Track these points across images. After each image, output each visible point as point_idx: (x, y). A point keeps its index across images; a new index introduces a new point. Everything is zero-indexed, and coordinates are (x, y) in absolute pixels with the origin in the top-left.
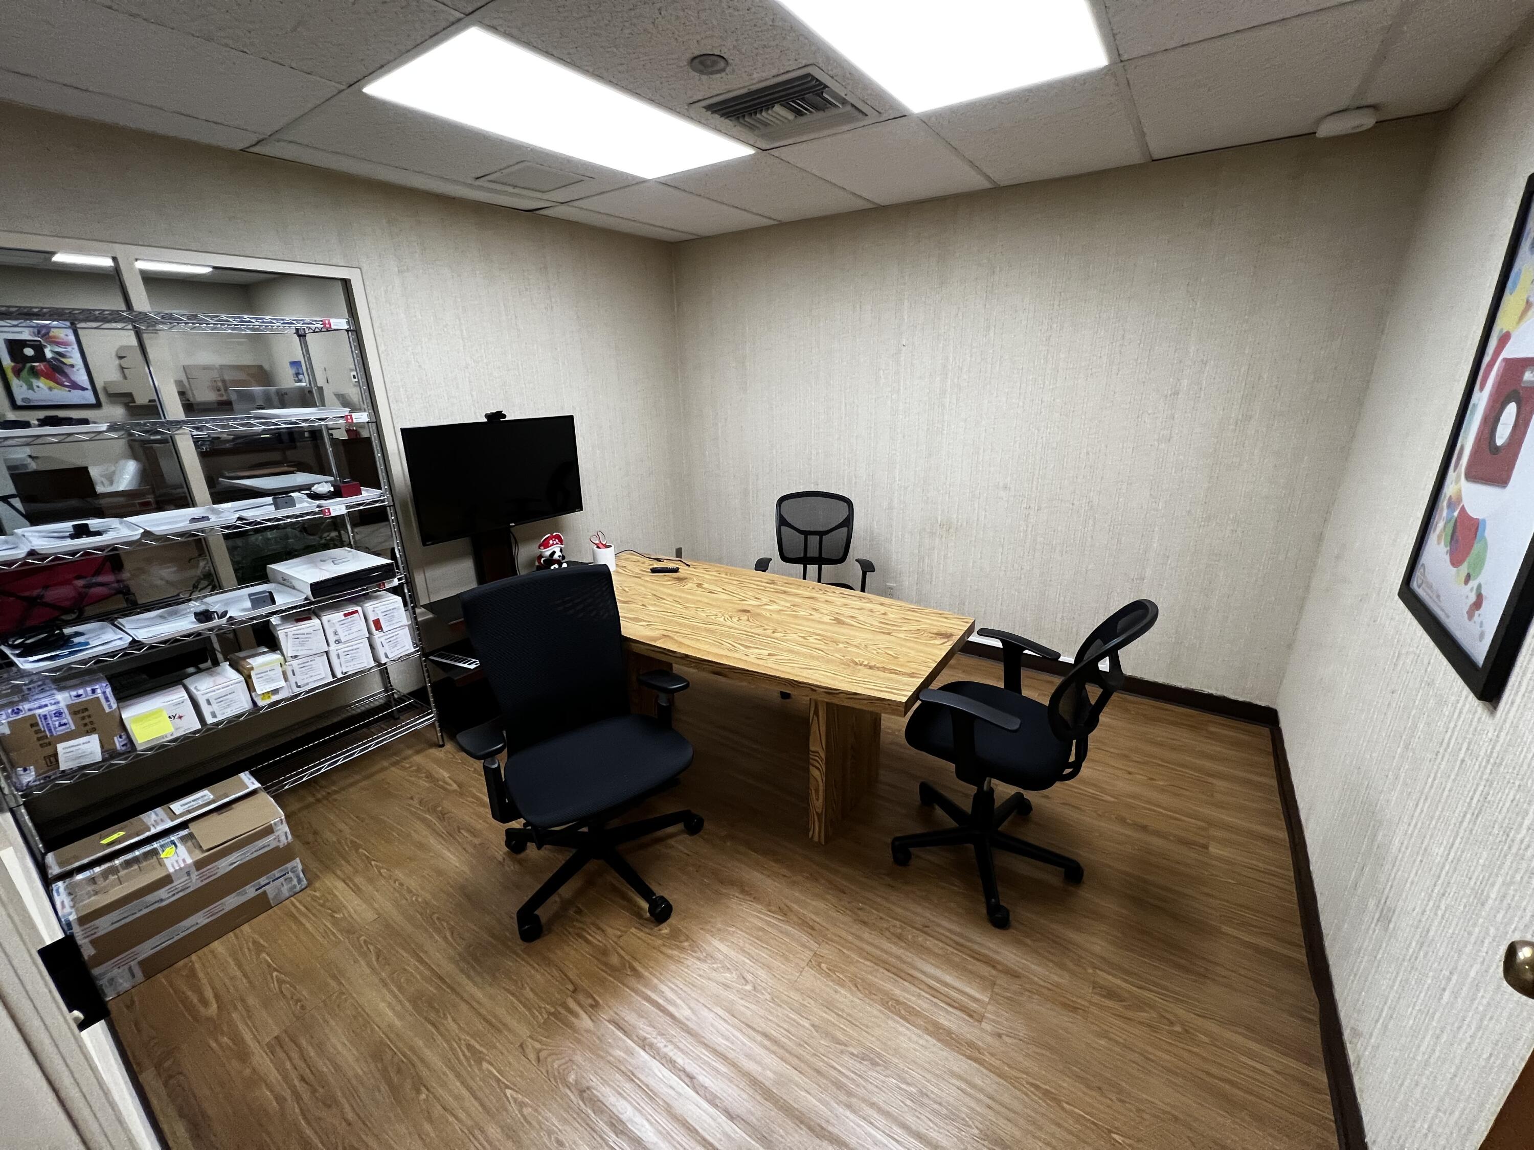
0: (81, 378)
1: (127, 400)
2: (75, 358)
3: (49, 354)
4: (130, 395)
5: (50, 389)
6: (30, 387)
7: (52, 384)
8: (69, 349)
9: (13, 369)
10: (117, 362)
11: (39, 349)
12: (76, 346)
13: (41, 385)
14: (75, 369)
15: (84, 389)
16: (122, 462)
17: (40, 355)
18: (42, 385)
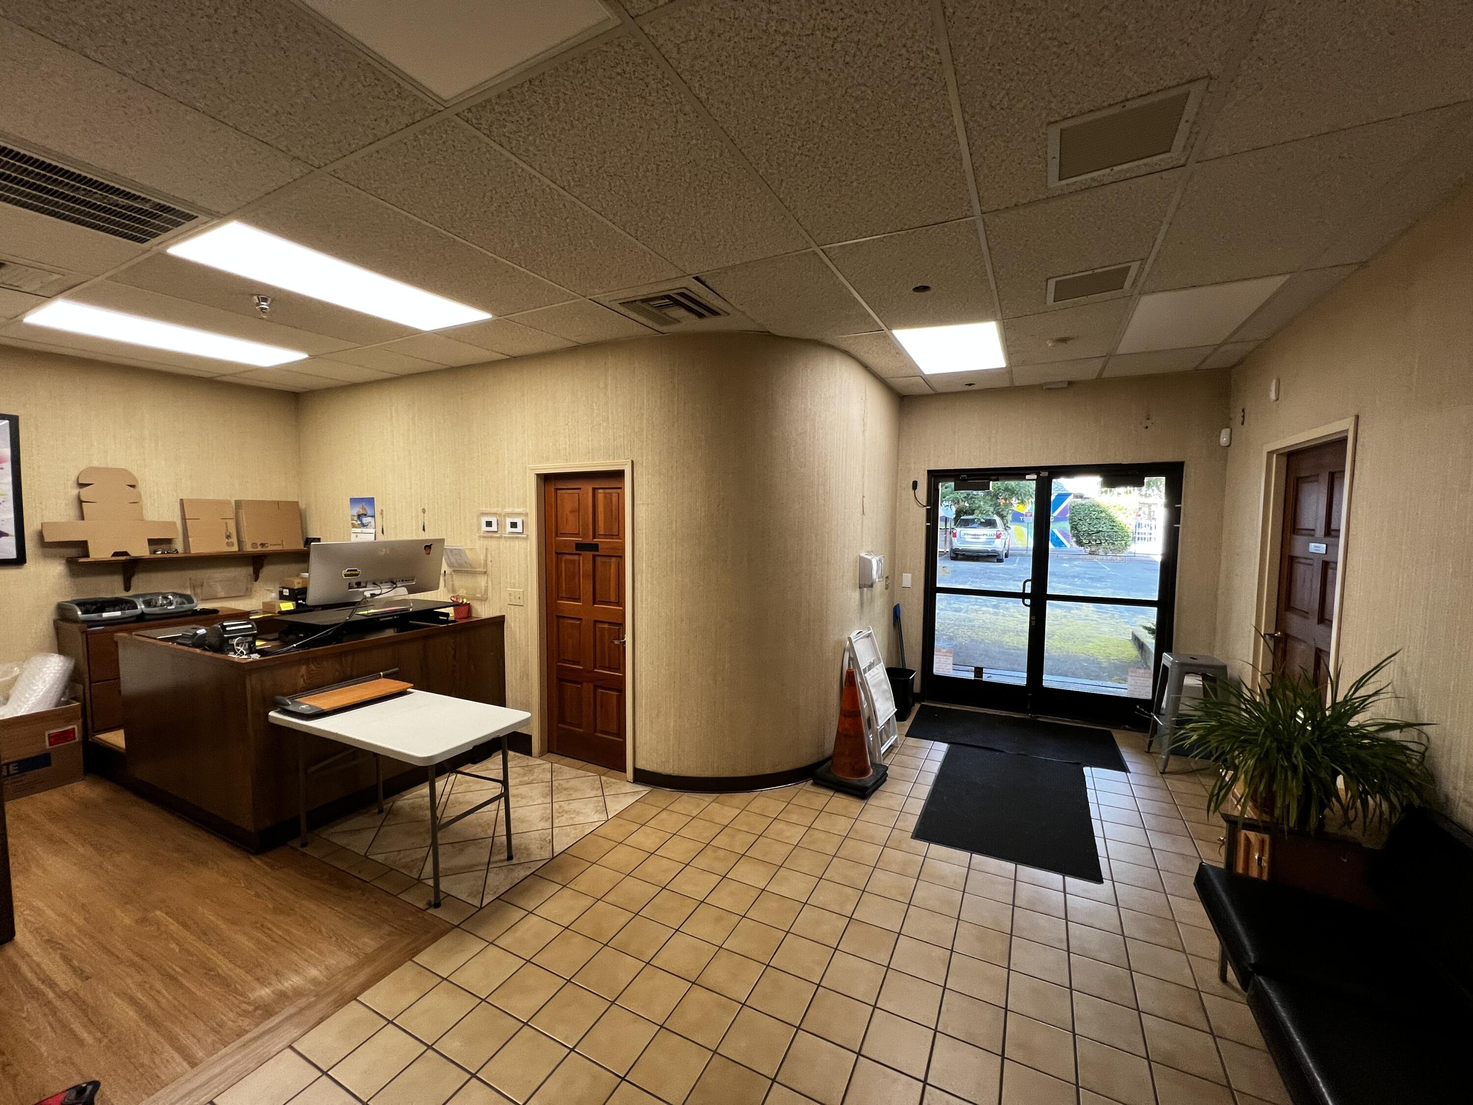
1: (74, 551)
4: (81, 544)
10: (75, 491)
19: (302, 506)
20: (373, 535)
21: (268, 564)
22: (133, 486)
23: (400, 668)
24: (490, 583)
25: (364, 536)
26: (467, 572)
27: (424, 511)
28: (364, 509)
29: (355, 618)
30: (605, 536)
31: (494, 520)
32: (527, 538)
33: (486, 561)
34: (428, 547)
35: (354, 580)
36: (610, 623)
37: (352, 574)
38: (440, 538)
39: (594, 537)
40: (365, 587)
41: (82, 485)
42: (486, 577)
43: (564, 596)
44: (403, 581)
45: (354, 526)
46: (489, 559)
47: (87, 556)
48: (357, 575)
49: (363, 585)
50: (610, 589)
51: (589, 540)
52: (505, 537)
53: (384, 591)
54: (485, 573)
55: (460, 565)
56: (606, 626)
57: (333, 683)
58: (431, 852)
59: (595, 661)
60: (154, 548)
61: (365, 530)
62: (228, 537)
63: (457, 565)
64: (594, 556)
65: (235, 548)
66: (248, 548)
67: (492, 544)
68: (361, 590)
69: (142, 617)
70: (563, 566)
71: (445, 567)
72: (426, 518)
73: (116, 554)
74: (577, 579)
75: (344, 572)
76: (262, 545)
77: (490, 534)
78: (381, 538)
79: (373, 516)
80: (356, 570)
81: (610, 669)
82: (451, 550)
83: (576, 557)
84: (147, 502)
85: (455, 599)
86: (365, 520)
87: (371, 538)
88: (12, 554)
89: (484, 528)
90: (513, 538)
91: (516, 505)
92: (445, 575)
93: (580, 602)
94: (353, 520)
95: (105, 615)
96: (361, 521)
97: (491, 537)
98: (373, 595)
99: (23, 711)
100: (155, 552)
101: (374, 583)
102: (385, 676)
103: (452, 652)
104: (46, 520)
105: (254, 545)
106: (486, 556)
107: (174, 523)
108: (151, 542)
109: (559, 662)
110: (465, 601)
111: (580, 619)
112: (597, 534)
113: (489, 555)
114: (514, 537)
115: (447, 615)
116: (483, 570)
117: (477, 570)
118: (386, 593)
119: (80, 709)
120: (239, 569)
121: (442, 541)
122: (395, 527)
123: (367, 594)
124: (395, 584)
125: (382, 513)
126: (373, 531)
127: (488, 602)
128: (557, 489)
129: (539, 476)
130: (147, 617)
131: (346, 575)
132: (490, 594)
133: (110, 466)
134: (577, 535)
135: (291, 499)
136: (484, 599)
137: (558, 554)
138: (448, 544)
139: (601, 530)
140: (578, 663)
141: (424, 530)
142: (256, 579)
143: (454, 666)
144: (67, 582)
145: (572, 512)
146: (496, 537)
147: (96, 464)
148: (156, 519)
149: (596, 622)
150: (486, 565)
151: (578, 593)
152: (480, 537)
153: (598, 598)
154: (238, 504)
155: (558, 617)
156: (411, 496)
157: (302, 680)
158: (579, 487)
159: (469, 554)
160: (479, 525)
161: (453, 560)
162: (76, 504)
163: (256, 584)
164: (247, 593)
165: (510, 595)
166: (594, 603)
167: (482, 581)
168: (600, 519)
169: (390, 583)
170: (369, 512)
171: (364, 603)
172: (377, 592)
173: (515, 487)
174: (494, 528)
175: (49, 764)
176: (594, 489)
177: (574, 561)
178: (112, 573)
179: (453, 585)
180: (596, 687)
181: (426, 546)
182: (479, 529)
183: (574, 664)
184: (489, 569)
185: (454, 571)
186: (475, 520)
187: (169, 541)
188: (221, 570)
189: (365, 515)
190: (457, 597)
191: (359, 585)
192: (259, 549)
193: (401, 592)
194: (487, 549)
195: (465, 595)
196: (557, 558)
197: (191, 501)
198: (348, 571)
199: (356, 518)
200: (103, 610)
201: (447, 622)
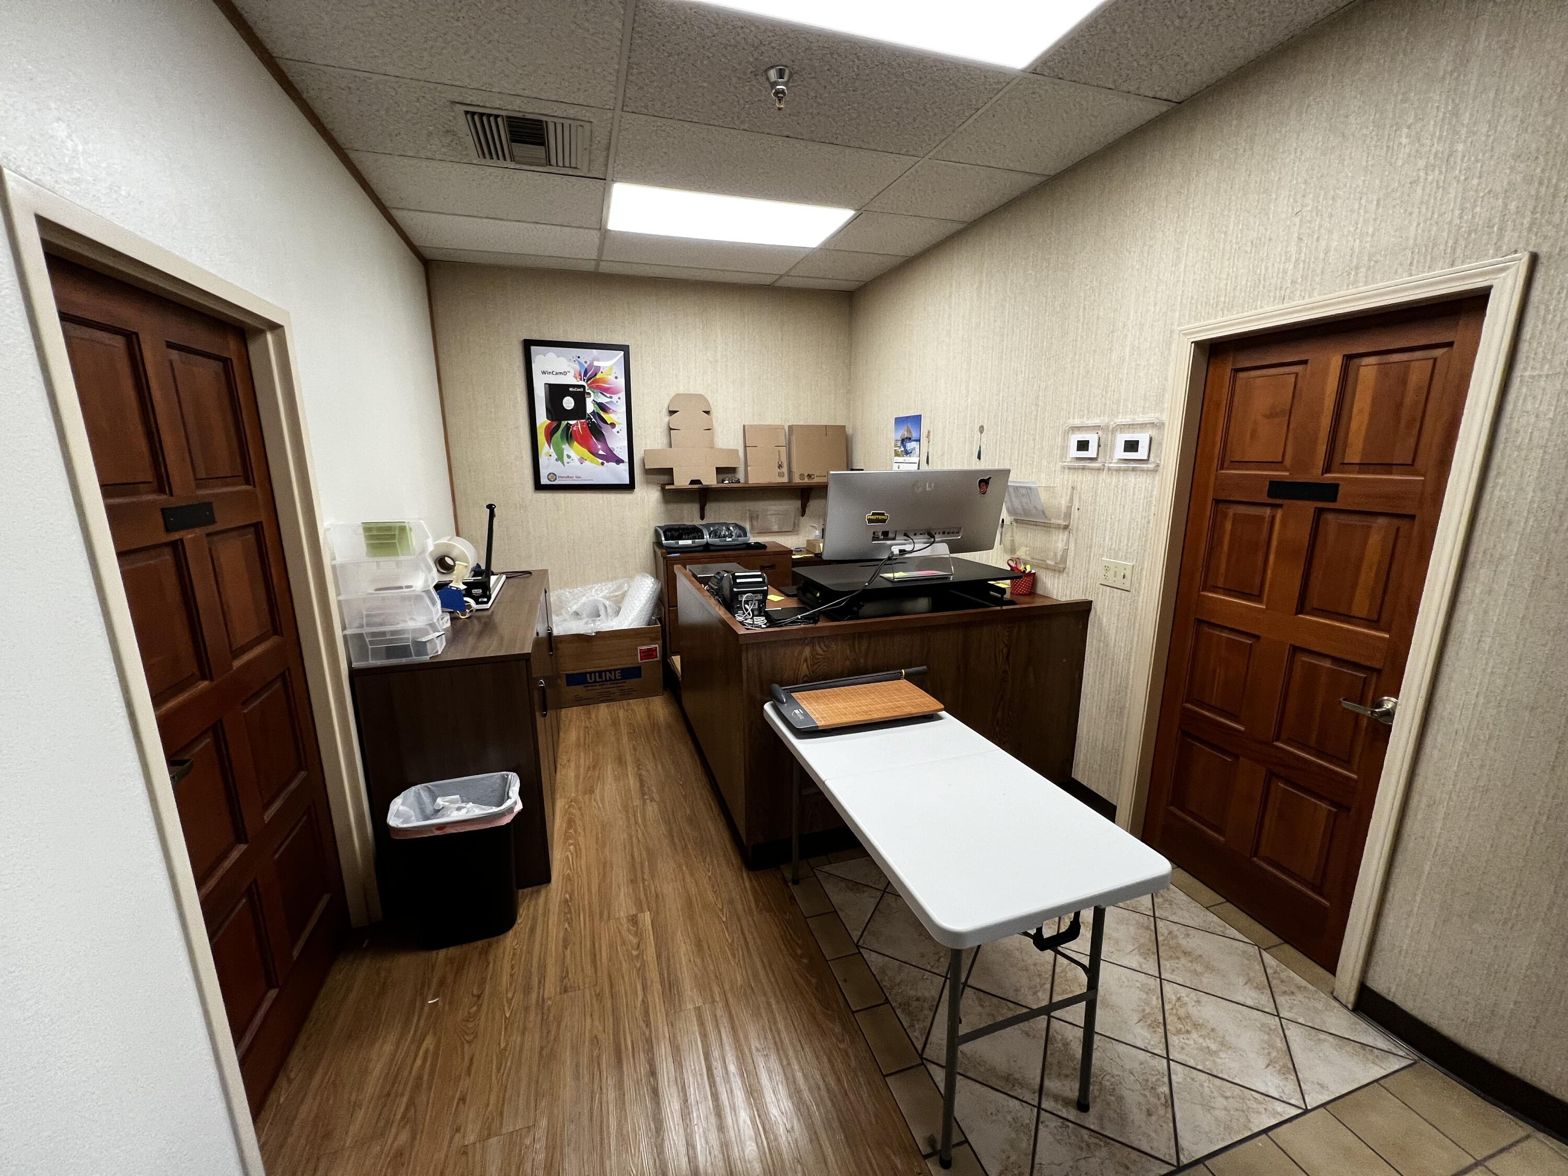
0: (618, 444)
1: (665, 478)
2: (617, 416)
3: (590, 408)
4: (669, 472)
5: (582, 460)
6: (560, 458)
7: (585, 452)
8: (615, 398)
9: (548, 427)
10: (666, 419)
11: (580, 398)
12: (623, 395)
13: (572, 454)
14: (615, 430)
15: (619, 461)
16: (638, 578)
17: (579, 411)
18: (574, 451)
19: (849, 431)
20: (916, 465)
21: (815, 498)
22: (707, 412)
23: (929, 668)
24: (1072, 546)
25: (908, 465)
26: (1036, 524)
27: (982, 429)
28: (909, 431)
29: (878, 584)
30: (1364, 466)
31: (1092, 438)
32: (1155, 471)
33: (1069, 508)
34: (984, 483)
35: (880, 528)
36: (1335, 660)
37: (878, 519)
38: (1001, 467)
39: (1327, 469)
40: (894, 539)
41: (672, 413)
42: (1066, 533)
43: (1220, 584)
44: (944, 533)
45: (897, 454)
46: (1076, 504)
47: (673, 484)
48: (883, 521)
49: (891, 535)
50: (1354, 586)
51: (1315, 474)
52: (1109, 469)
53: (918, 547)
54: (1066, 527)
55: (1026, 512)
56: (1327, 664)
57: (841, 675)
58: (946, 992)
59: (1281, 723)
60: (721, 477)
61: (907, 459)
62: (780, 466)
63: (1021, 511)
64: (1320, 512)
65: (785, 480)
66: (797, 480)
67: (1085, 480)
68: (889, 542)
69: (707, 547)
70: (1228, 526)
71: (1004, 515)
72: (984, 440)
73: (693, 482)
74: (1260, 558)
75: (869, 516)
76: (809, 476)
77: (1082, 464)
78: (924, 468)
79: (919, 441)
80: (883, 514)
81: (1320, 754)
82: (1016, 489)
83: (1268, 511)
84: (718, 428)
85: (1013, 564)
86: (910, 445)
87: (914, 468)
88: (627, 481)
89: (1074, 452)
90: (1126, 470)
91: (1140, 409)
92: (1002, 526)
93: (1260, 602)
94: (896, 446)
95: (681, 542)
96: (905, 447)
97: (1084, 468)
98: (902, 552)
99: (625, 626)
100: (723, 481)
101: (906, 535)
102: (909, 677)
103: (1005, 651)
104: (648, 448)
105: (802, 476)
106: (1071, 500)
107: (736, 451)
108: (720, 471)
109: (1187, 702)
110: (1028, 569)
111: (1257, 637)
112: (1337, 460)
113: (1076, 499)
114: (1135, 467)
115: (1002, 591)
116: (1063, 523)
117: (1053, 521)
118: (918, 548)
119: (660, 629)
120: (790, 502)
121: (1008, 472)
122: (943, 455)
123: (896, 550)
124: (933, 537)
125: (928, 436)
126: (916, 460)
127: (1065, 575)
128: (1237, 371)
129: (1198, 345)
130: (712, 548)
131: (870, 521)
132: (1069, 563)
133: (692, 392)
134: (1277, 464)
135: (839, 423)
136: (1059, 569)
137: (1217, 501)
138: (1014, 479)
139: (1354, 452)
140: (1234, 718)
141: (979, 457)
142: (803, 513)
143: (1005, 672)
144: (661, 507)
145: (1272, 415)
146: (1092, 469)
147: (682, 390)
148: (724, 447)
149: (1295, 649)
150: (1068, 515)
151: (1257, 581)
152: (1064, 468)
153: (1314, 600)
154: (790, 427)
155: (1200, 622)
156: (967, 408)
157: (805, 665)
158: (1303, 357)
159: (1043, 496)
160: (1065, 448)
161: (1017, 504)
162: (666, 432)
163: (803, 520)
164: (794, 530)
165: (1107, 569)
166: (1300, 610)
167: (1059, 541)
168: (1354, 426)
169: (926, 536)
170: (914, 435)
171: (892, 562)
172: (908, 548)
173: (1142, 374)
174: (1092, 452)
175: (639, 676)
176: (1349, 358)
177: (1261, 518)
178: (691, 501)
179: (1013, 541)
180: (1271, 776)
181: (981, 481)
182: (1064, 455)
183: (1221, 716)
184: (1073, 524)
185: (1016, 521)
186: (1059, 440)
187: (733, 470)
188: (773, 502)
189: (910, 439)
190: (1017, 560)
191: (886, 535)
192: (806, 480)
193: (941, 549)
194: (1073, 488)
195: (1029, 558)
196: (1216, 513)
197: (751, 426)
198: (874, 514)
199: (899, 444)
200: (680, 538)
201: (1001, 602)
